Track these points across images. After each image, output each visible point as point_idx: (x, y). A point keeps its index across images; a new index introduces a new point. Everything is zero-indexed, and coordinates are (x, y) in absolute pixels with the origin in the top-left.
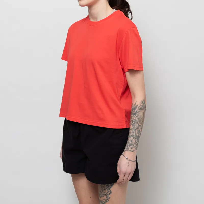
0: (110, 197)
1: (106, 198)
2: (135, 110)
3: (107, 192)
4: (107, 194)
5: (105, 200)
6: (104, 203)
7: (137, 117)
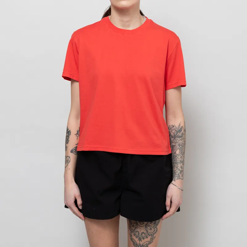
0: (155, 237)
1: (151, 238)
2: (181, 133)
3: (153, 231)
4: (152, 234)
5: (148, 242)
6: (146, 246)
7: (183, 139)
